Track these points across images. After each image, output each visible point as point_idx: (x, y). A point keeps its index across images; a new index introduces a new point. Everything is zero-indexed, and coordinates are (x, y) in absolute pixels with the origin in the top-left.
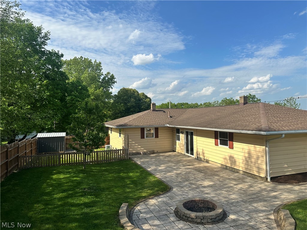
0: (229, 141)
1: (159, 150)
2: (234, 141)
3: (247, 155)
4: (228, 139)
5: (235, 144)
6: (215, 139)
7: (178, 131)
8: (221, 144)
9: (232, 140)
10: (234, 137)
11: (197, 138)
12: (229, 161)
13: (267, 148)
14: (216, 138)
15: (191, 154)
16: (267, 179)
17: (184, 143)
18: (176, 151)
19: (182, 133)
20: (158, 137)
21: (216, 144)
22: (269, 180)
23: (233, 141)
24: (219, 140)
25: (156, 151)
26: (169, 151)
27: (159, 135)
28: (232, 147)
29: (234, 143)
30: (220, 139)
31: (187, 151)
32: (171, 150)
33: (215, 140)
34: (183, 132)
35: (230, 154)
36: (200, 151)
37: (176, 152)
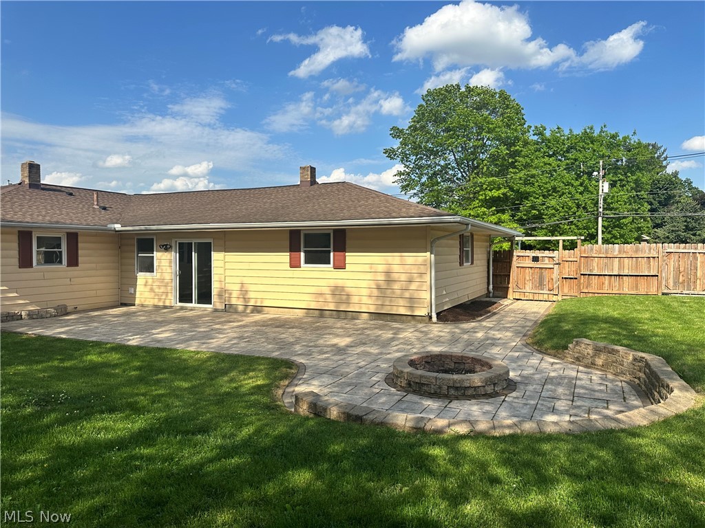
0: (334, 251)
1: (81, 304)
2: (347, 250)
3: (381, 277)
4: (332, 249)
5: (351, 258)
6: (291, 251)
7: (146, 244)
8: (306, 262)
9: (342, 247)
10: (348, 242)
11: (225, 256)
12: (329, 298)
13: (433, 256)
14: (293, 248)
15: (198, 303)
16: (431, 317)
17: (167, 277)
18: (137, 302)
19: (166, 248)
20: (77, 265)
21: (294, 264)
22: (434, 319)
23: (344, 250)
24: (302, 254)
25: (70, 305)
26: (110, 304)
27: (80, 259)
28: (340, 266)
29: (347, 254)
30: (305, 252)
31: (185, 296)
32: (116, 303)
33: (290, 256)
34: (171, 247)
35: (332, 283)
36: (234, 288)
37: (134, 305)
